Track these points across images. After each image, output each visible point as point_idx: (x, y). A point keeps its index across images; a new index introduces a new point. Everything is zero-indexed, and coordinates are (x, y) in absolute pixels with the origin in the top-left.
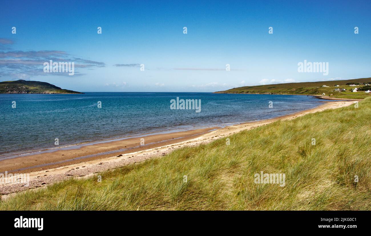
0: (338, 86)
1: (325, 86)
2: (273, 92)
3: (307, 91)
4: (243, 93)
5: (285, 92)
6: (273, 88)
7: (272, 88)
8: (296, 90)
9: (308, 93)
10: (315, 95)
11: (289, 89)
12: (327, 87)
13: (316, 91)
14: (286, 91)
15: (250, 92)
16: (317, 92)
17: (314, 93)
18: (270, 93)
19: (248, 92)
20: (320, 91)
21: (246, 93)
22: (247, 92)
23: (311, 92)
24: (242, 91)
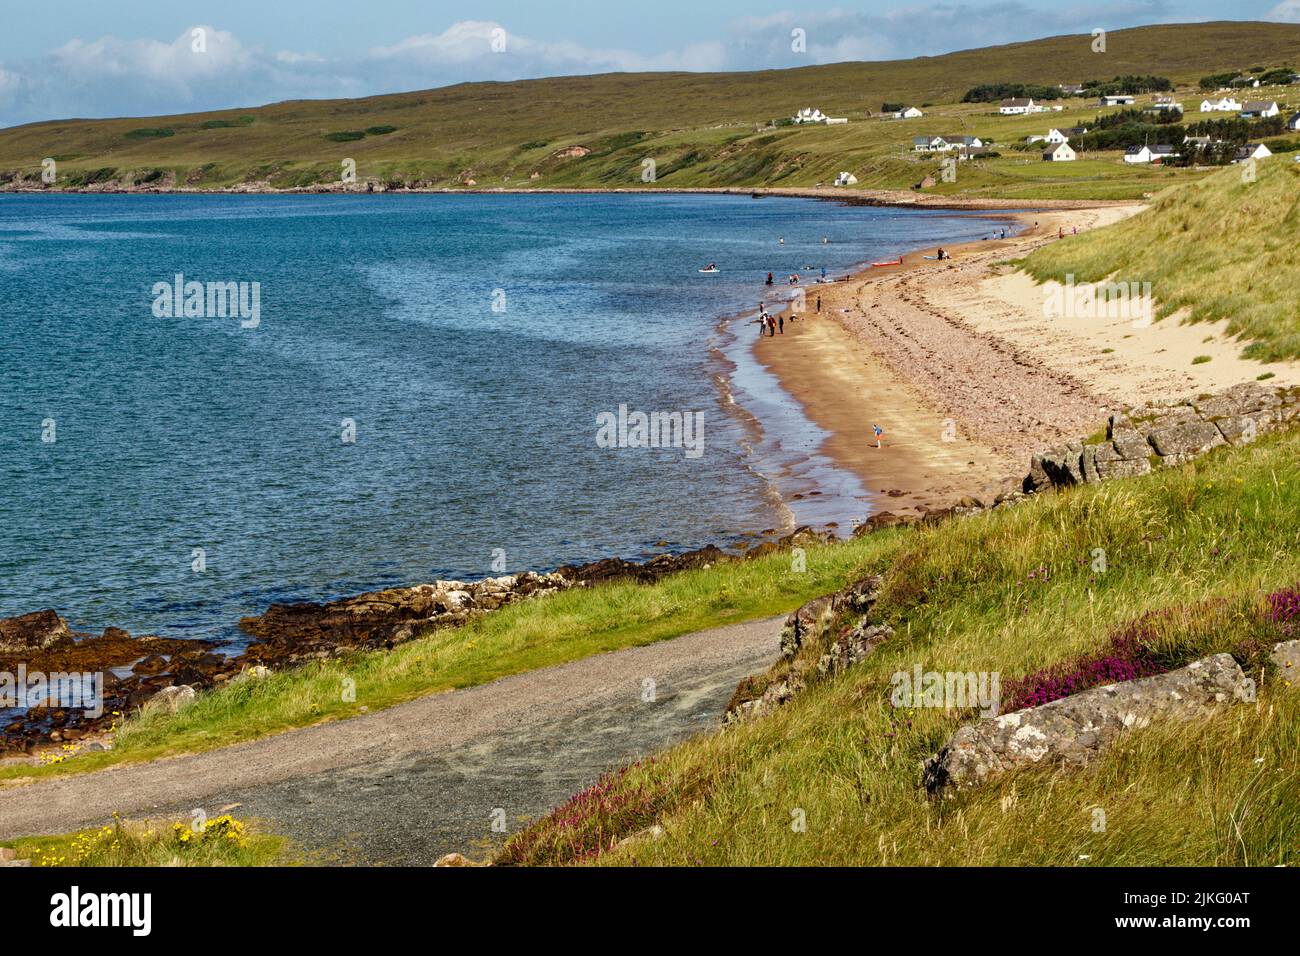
0: (913, 113)
1: (816, 116)
2: (396, 177)
3: (690, 159)
4: (110, 185)
5: (498, 171)
6: (370, 138)
7: (359, 136)
8: (588, 157)
9: (707, 177)
10: (770, 185)
11: (527, 148)
12: (829, 121)
13: (771, 159)
14: (506, 164)
15: (179, 171)
16: (781, 167)
17: (754, 172)
18: (375, 180)
19: (155, 176)
20: (802, 155)
21: (138, 183)
22: (149, 179)
23: (731, 167)
24: (94, 165)
